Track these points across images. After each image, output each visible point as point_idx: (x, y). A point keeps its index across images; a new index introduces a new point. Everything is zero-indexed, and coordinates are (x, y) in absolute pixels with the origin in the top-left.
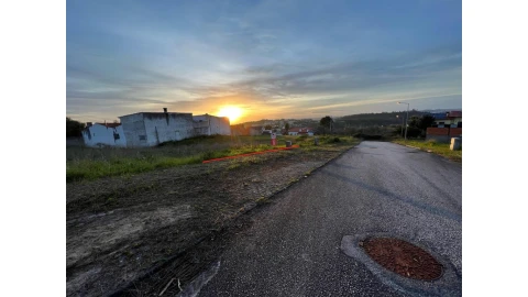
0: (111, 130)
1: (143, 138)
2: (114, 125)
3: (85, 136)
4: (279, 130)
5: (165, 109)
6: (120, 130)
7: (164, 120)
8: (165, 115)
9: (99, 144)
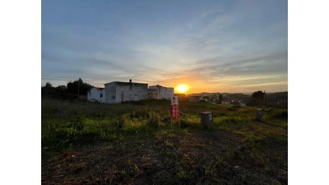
0: (100, 91)
1: (114, 97)
2: (101, 89)
3: (88, 95)
4: (214, 100)
5: (130, 80)
6: (103, 92)
7: (128, 87)
8: (130, 84)
9: (93, 99)
